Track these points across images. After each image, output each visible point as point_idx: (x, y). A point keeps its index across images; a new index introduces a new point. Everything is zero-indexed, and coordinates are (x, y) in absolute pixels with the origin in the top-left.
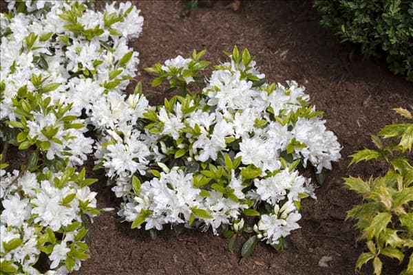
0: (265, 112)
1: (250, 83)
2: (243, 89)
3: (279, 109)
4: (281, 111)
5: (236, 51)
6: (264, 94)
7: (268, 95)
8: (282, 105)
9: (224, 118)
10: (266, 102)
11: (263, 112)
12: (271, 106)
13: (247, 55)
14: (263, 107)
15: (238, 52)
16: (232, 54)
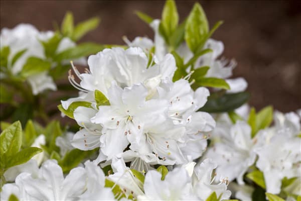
0: (241, 182)
1: (203, 93)
2: (179, 107)
3: (281, 176)
4: (285, 183)
5: (170, 12)
6: (240, 133)
7: (253, 135)
8: (288, 164)
9: (109, 184)
10: (246, 154)
11: (235, 181)
12: (259, 165)
13: (198, 22)
14: (237, 169)
15: (176, 16)
16: (159, 16)
